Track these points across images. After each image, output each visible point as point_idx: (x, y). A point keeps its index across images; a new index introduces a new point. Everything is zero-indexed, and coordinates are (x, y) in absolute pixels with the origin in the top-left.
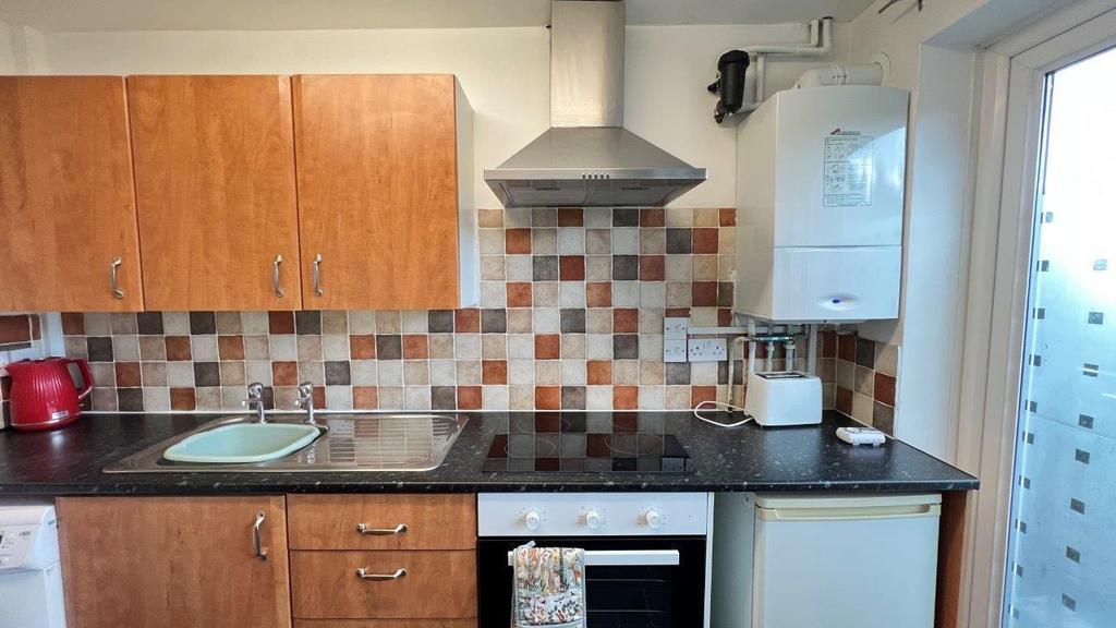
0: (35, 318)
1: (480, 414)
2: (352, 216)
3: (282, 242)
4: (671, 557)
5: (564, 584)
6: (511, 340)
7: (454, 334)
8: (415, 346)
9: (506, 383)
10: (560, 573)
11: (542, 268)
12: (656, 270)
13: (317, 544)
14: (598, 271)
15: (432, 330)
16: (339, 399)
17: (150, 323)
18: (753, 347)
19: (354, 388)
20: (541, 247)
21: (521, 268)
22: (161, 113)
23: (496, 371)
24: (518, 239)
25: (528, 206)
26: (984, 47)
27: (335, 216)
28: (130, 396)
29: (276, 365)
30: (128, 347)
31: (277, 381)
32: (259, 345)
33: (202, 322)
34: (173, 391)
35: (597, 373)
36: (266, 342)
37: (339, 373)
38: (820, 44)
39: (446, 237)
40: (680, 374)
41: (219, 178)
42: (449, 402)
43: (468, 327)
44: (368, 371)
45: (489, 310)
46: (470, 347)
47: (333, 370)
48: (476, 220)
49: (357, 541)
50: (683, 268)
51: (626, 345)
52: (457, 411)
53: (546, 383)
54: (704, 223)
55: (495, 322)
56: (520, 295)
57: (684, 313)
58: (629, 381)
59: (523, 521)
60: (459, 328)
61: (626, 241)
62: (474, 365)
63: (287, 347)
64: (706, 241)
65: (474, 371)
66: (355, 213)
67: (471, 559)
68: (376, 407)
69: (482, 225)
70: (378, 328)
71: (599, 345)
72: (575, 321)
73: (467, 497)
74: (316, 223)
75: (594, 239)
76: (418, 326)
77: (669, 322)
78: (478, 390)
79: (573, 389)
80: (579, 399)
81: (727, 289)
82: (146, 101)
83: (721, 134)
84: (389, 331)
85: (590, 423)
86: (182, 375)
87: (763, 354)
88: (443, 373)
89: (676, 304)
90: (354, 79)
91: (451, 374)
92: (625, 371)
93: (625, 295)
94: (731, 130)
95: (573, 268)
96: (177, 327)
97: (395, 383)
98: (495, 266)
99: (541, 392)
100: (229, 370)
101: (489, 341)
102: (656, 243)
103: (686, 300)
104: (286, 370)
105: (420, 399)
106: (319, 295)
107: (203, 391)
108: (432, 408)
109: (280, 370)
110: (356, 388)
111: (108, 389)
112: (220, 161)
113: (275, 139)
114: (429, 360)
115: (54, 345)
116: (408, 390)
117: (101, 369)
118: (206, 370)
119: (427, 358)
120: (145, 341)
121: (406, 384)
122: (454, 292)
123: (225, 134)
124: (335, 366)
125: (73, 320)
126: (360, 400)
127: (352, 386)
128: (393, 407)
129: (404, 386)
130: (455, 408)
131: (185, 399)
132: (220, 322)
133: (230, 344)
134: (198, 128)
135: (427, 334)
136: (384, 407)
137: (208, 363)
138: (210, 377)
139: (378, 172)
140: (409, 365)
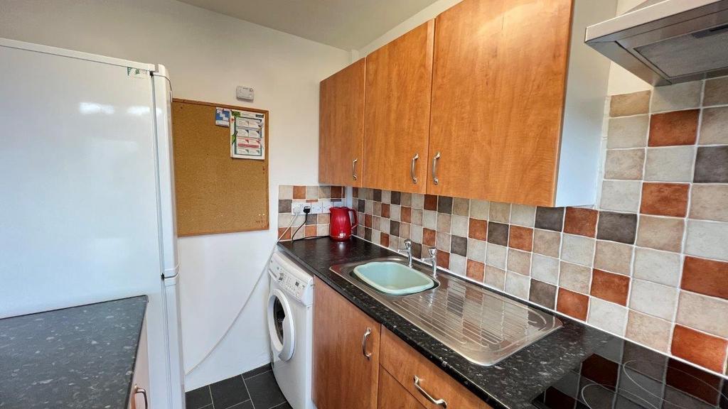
0: (344, 187)
1: (583, 326)
2: (463, 119)
6: (640, 255)
7: (562, 233)
8: (521, 236)
9: (624, 304)
11: (714, 164)
15: (538, 225)
16: (458, 266)
17: (377, 195)
20: (717, 135)
21: (673, 162)
23: (612, 286)
25: (697, 77)
27: (451, 120)
29: (425, 230)
30: (370, 207)
31: (425, 241)
32: (418, 215)
33: (396, 197)
34: (382, 234)
36: (421, 214)
37: (460, 246)
39: (546, 128)
42: (548, 301)
43: (580, 229)
44: (480, 249)
45: (612, 214)
46: (581, 251)
47: (456, 242)
48: (607, 109)
52: (555, 311)
53: (697, 326)
55: (619, 229)
56: (666, 200)
60: (569, 228)
62: (583, 270)
63: (432, 220)
65: (581, 278)
66: (466, 115)
68: (482, 281)
69: (613, 114)
70: (491, 216)
74: (439, 128)
76: (526, 219)
78: (584, 300)
82: (370, 68)
84: (499, 219)
86: (385, 227)
88: (545, 269)
91: (554, 273)
96: (386, 199)
97: (499, 266)
98: (627, 163)
99: (683, 337)
100: (403, 229)
101: (605, 249)
104: (430, 235)
105: (519, 286)
106: (436, 183)
107: (392, 238)
108: (530, 300)
109: (427, 234)
110: (469, 261)
111: (362, 227)
112: (395, 94)
113: (422, 69)
114: (532, 253)
115: (348, 202)
116: (510, 276)
117: (361, 216)
118: (394, 226)
119: (530, 251)
120: (375, 204)
121: (508, 269)
122: (548, 188)
123: (399, 75)
124: (458, 240)
125: (356, 191)
126: (471, 270)
127: (467, 258)
128: (495, 286)
129: (506, 270)
130: (553, 309)
131: (385, 238)
132: (403, 199)
133: (406, 213)
134: (388, 76)
135: (533, 228)
136: (488, 284)
137: (396, 222)
138: (396, 230)
139: (486, 75)
140: (513, 254)
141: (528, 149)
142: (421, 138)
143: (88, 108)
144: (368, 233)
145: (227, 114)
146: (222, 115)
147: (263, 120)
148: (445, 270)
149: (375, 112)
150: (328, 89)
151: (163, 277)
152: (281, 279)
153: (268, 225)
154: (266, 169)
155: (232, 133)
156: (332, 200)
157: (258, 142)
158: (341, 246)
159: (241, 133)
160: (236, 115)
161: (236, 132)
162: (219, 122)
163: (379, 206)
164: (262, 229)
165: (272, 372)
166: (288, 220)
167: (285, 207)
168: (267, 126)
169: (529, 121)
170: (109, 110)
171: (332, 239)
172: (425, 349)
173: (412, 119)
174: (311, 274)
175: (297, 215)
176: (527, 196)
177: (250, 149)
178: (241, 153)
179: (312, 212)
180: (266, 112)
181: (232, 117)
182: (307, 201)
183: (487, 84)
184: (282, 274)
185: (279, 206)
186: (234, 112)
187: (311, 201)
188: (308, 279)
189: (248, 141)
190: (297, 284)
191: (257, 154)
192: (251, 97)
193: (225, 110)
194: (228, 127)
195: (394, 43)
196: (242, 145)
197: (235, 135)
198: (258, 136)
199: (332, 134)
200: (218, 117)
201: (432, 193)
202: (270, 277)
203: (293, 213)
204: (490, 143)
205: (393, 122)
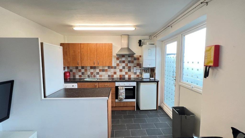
1: (113, 78)
3: (95, 59)
4: (132, 87)
5: (123, 89)
6: (117, 70)
8: (106, 70)
10: (123, 88)
11: (120, 62)
12: (133, 62)
13: (101, 87)
14: (126, 62)
15: (108, 68)
16: (98, 76)
17: (77, 68)
18: (143, 70)
19: (100, 75)
20: (120, 60)
21: (118, 62)
22: (83, 47)
23: (115, 73)
24: (118, 59)
26: (162, 41)
27: (100, 57)
28: (74, 76)
29: (91, 72)
30: (74, 71)
31: (91, 74)
32: (89, 70)
33: (83, 68)
34: (79, 75)
35: (126, 73)
37: (98, 73)
38: (150, 38)
39: (111, 59)
40: (135, 73)
41: (89, 53)
42: (110, 77)
43: (112, 68)
44: (101, 73)
45: (115, 66)
46: (112, 70)
49: (105, 87)
50: (136, 62)
51: (129, 70)
53: (121, 74)
54: (138, 57)
55: (115, 68)
56: (118, 65)
57: (136, 67)
58: (130, 74)
59: (119, 85)
61: (129, 59)
62: (113, 72)
63: (92, 71)
64: (138, 59)
67: (115, 88)
68: (102, 77)
69: (114, 57)
70: (102, 68)
71: (127, 70)
72: (124, 68)
73: (114, 83)
74: (98, 58)
75: (126, 59)
76: (107, 68)
77: (134, 68)
78: (113, 75)
79: (124, 75)
80: (124, 76)
81: (140, 64)
82: (82, 46)
83: (140, 47)
85: (126, 79)
86: (80, 74)
87: (144, 71)
88: (109, 73)
89: (135, 66)
90: (102, 44)
92: (129, 73)
93: (129, 65)
94: (141, 47)
95: (124, 62)
96: (80, 68)
97: (104, 74)
98: (115, 62)
99: (120, 76)
100: (85, 73)
101: (114, 70)
102: (133, 59)
103: (136, 65)
106: (98, 65)
107: (82, 75)
111: (72, 75)
117: (71, 73)
118: (83, 73)
119: (107, 72)
125: (68, 68)
132: (85, 68)
133: (86, 70)
140: (105, 72)
141: (110, 61)
190: (73, 86)
195: (88, 44)
201: (91, 66)
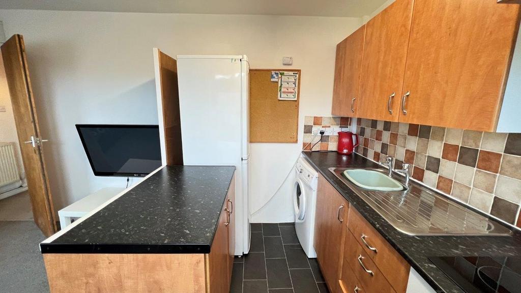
0: (351, 118)
2: (428, 64)
8: (489, 160)
16: (430, 180)
17: (374, 124)
29: (407, 151)
30: (368, 132)
31: (406, 159)
32: (403, 139)
33: (387, 126)
34: (375, 154)
36: (405, 139)
37: (434, 165)
42: (508, 216)
44: (450, 168)
47: (431, 162)
52: (515, 226)
63: (413, 144)
66: (431, 61)
68: (449, 193)
70: (463, 142)
74: (411, 72)
84: (471, 145)
86: (378, 148)
88: (509, 190)
91: (516, 193)
96: (380, 127)
100: (390, 150)
104: (410, 156)
105: (483, 201)
106: (404, 114)
107: (382, 156)
108: (491, 214)
109: (408, 154)
110: (440, 177)
111: (362, 146)
112: (383, 49)
113: (403, 29)
114: (498, 175)
115: (353, 128)
116: (475, 192)
117: (361, 139)
118: (384, 146)
119: (497, 173)
120: (372, 130)
121: (474, 186)
122: (489, 117)
123: (387, 34)
124: (433, 160)
125: (359, 121)
126: (441, 184)
127: (438, 174)
128: (460, 198)
129: (472, 187)
130: (513, 223)
131: (377, 156)
132: (393, 126)
133: (393, 137)
134: (380, 36)
135: (503, 153)
136: (455, 196)
137: (385, 144)
138: (385, 150)
139: (450, 28)
140: (480, 174)
141: (477, 85)
142: (398, 81)
143: (219, 77)
144: (365, 151)
145: (277, 74)
146: (275, 75)
147: (297, 75)
148: (419, 182)
149: (368, 64)
150: (342, 49)
151: (242, 159)
152: (301, 172)
153: (297, 140)
154: (297, 107)
155: (279, 85)
156: (340, 127)
157: (294, 90)
158: (344, 158)
159: (284, 85)
160: (282, 74)
161: (281, 85)
162: (273, 80)
163: (375, 131)
164: (294, 142)
165: (295, 227)
166: (309, 139)
167: (308, 130)
168: (299, 79)
169: (480, 63)
170: (227, 77)
171: (339, 153)
172: (369, 217)
173: (393, 67)
174: (317, 171)
175: (316, 135)
176: (471, 123)
177: (289, 94)
178: (284, 97)
179: (326, 134)
180: (299, 71)
181: (280, 76)
182: (323, 127)
183: (450, 34)
184: (301, 170)
185: (305, 129)
186: (281, 72)
187: (325, 127)
188: (315, 174)
189: (288, 89)
190: (309, 176)
191: (293, 97)
192: (291, 63)
193: (276, 72)
194: (277, 82)
195: (386, 11)
196: (284, 92)
197: (281, 87)
198: (294, 86)
199: (342, 80)
200: (272, 77)
201: (415, 123)
202: (296, 172)
203: (312, 134)
204: (447, 82)
205: (380, 71)
